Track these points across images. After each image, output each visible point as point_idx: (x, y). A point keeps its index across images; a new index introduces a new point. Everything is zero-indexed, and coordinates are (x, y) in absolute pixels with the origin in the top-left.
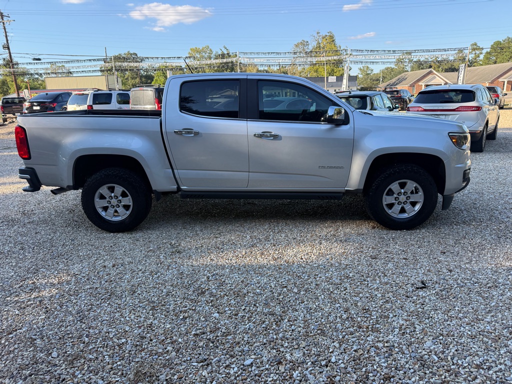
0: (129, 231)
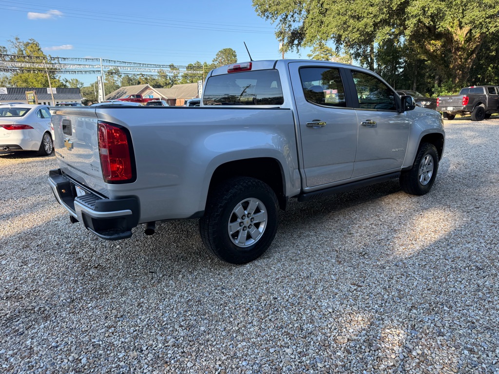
0: (258, 258)
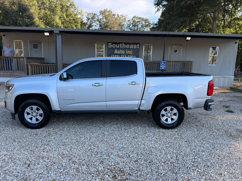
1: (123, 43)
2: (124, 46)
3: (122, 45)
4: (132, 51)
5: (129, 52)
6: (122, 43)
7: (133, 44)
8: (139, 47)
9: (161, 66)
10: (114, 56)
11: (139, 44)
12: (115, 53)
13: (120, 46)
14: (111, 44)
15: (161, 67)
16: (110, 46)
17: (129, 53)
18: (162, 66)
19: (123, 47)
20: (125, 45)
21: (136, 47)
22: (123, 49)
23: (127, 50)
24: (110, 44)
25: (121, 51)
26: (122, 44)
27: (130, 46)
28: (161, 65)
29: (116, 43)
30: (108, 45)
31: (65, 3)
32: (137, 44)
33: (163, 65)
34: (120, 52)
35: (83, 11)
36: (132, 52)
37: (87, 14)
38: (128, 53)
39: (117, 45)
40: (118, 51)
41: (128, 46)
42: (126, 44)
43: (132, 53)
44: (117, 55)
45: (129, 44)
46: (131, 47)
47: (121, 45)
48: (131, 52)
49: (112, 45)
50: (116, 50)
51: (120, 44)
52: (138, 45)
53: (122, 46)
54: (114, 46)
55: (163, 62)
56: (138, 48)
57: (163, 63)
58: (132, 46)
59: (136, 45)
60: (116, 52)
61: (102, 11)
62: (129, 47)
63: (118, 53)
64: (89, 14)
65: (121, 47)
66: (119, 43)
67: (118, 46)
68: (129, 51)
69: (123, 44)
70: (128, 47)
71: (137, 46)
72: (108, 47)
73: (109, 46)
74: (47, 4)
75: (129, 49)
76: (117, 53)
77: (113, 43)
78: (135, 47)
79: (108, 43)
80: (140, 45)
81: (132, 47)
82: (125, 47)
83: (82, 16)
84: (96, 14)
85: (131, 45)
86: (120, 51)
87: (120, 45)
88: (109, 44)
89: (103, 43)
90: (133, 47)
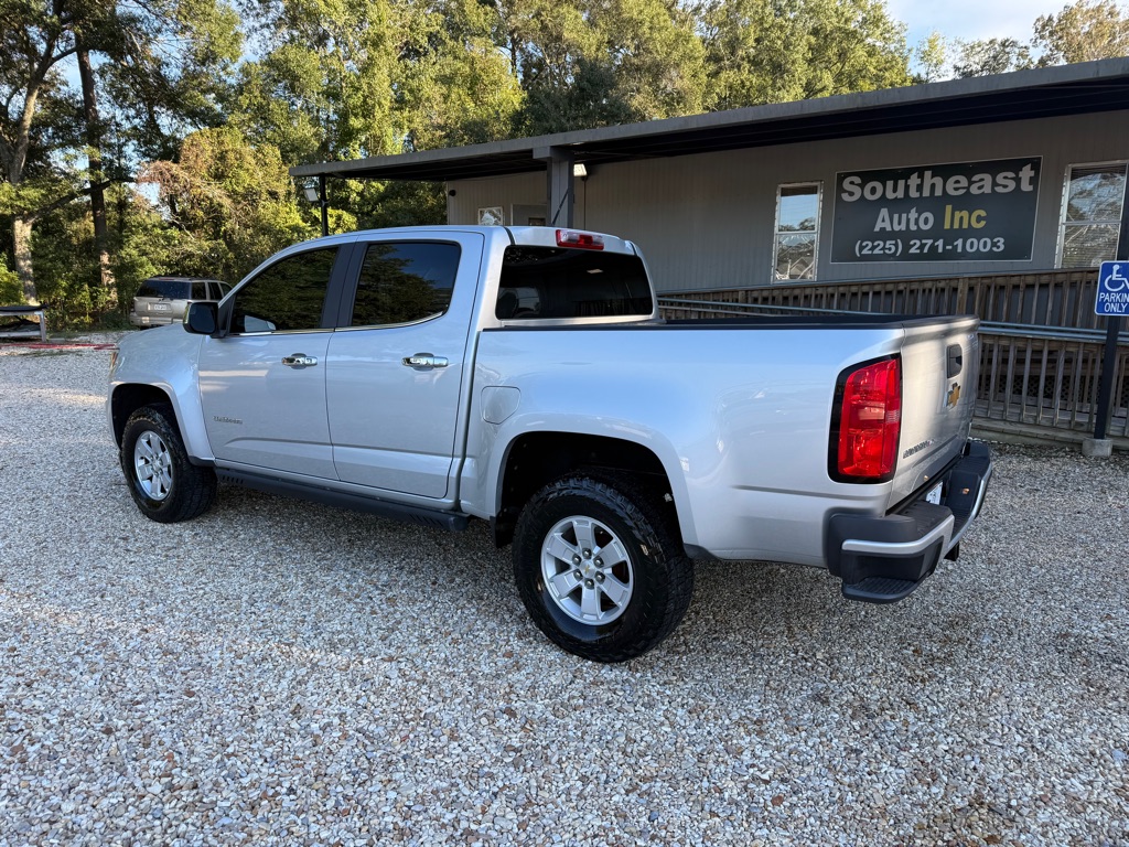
1: (928, 168)
2: (933, 186)
3: (919, 181)
4: (983, 213)
5: (961, 218)
6: (921, 172)
7: (993, 168)
8: (1033, 181)
9: (1099, 296)
10: (870, 244)
11: (1036, 165)
12: (877, 229)
13: (907, 187)
14: (857, 180)
15: (1102, 304)
16: (851, 194)
17: (965, 226)
18: (1106, 291)
19: (926, 193)
20: (938, 181)
21: (1012, 185)
22: (922, 204)
23: (949, 208)
24: (852, 183)
25: (913, 214)
26: (921, 176)
27: (971, 183)
28: (1103, 290)
29: (882, 176)
30: (841, 190)
31: (834, 20)
32: (1015, 166)
33: (1114, 284)
34: (908, 220)
35: (940, 42)
36: (983, 219)
37: (961, 49)
38: (956, 226)
39: (890, 184)
40: (896, 216)
41: (955, 186)
42: (944, 172)
43: (983, 223)
44: (888, 242)
45: (968, 171)
46: (980, 188)
47: (914, 180)
48: (979, 219)
49: (862, 186)
50: (884, 212)
51: (907, 178)
52: (1026, 173)
53: (920, 188)
54: (873, 191)
55: (1116, 268)
56: (1026, 187)
57: (1115, 276)
58: (983, 184)
59: (1011, 175)
60: (883, 225)
61: (1050, 19)
62: (968, 188)
63: (897, 228)
64: (972, 47)
65: (914, 194)
66: (905, 174)
67: (895, 190)
68: (965, 214)
69: (928, 174)
70: (956, 189)
71: (1018, 180)
72: (839, 199)
73: (845, 197)
74: (751, 42)
75: (966, 202)
76: (889, 229)
77: (866, 177)
78: (1005, 186)
79: (841, 178)
80: (1037, 174)
81: (987, 190)
82: (938, 192)
83: (936, 65)
84: (1014, 44)
85: (976, 178)
86: (904, 216)
87: (909, 182)
88: (846, 185)
89: (814, 184)
90: (995, 184)
